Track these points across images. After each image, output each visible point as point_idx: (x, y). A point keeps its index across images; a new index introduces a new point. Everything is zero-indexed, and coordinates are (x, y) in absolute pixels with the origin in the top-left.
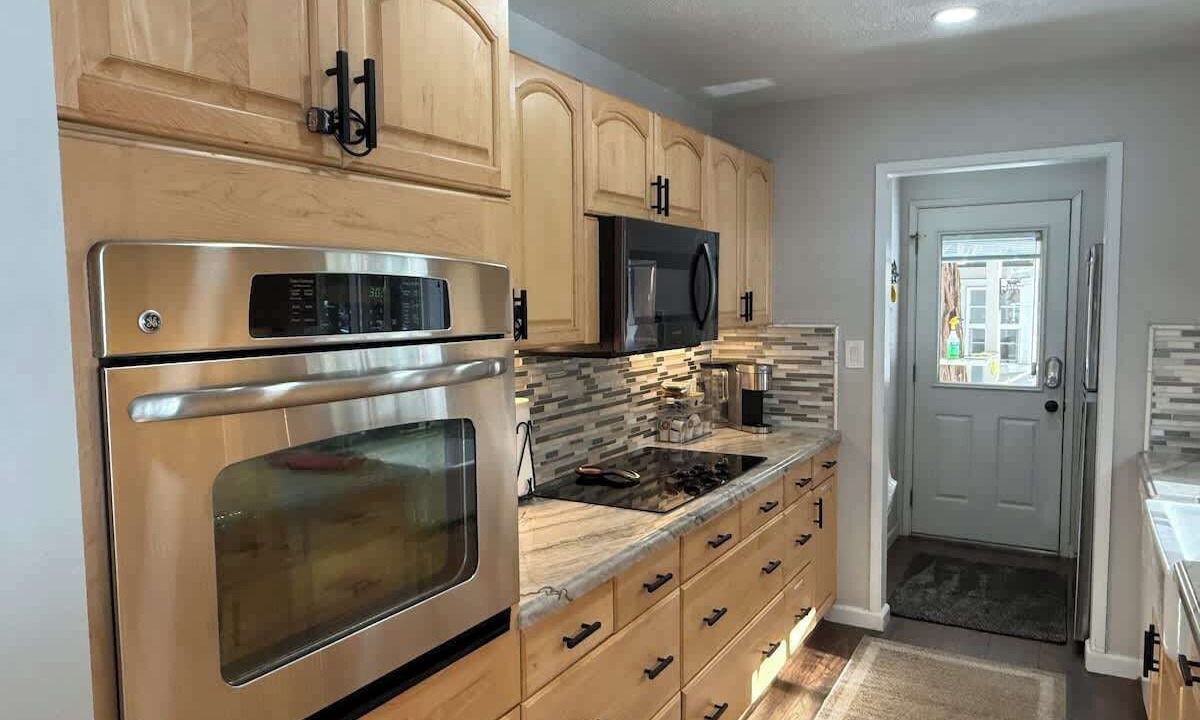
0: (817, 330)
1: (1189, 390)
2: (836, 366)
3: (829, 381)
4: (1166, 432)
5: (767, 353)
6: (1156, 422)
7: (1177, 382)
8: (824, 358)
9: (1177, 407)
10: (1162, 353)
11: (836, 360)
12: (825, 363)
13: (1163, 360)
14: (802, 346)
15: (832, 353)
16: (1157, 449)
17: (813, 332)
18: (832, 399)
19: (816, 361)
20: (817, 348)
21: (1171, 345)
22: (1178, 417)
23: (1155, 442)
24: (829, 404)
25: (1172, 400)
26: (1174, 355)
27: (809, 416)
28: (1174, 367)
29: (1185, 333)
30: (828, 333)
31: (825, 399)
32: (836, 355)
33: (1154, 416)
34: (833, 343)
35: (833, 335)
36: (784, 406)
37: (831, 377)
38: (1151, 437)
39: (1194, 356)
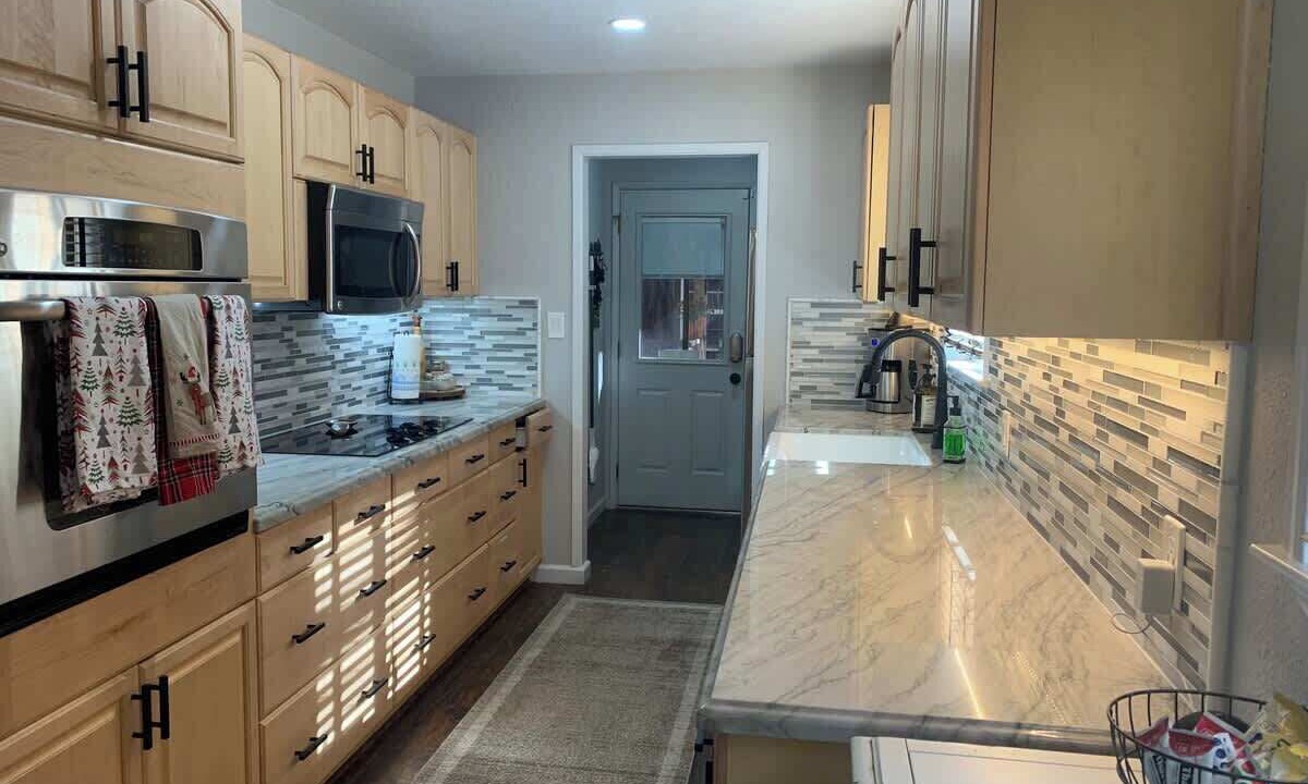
0: (522, 302)
1: (815, 351)
2: (539, 336)
3: (533, 351)
4: (801, 387)
5: (474, 324)
6: (794, 378)
7: (806, 345)
8: (530, 329)
9: (808, 366)
10: (797, 322)
11: (540, 331)
12: (528, 333)
13: (797, 328)
14: (508, 318)
15: (535, 324)
16: (796, 402)
17: (517, 304)
18: (535, 368)
19: (521, 332)
20: (521, 319)
21: (804, 315)
22: (810, 374)
23: (795, 395)
24: (534, 372)
25: (805, 360)
26: (806, 324)
27: (515, 386)
28: (805, 333)
29: (814, 305)
30: (532, 304)
31: (529, 368)
32: (539, 326)
33: (793, 374)
34: (535, 316)
35: (536, 307)
36: (492, 376)
37: (534, 347)
38: (791, 391)
39: (819, 324)
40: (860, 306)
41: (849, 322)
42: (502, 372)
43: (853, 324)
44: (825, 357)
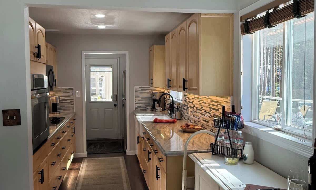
0: (69, 88)
2: (74, 97)
3: (72, 100)
4: (138, 106)
5: (56, 94)
6: (136, 104)
7: (138, 97)
8: (71, 95)
9: (139, 101)
10: (136, 91)
11: (74, 95)
12: (71, 96)
13: (136, 93)
14: (66, 92)
15: (73, 94)
16: (137, 109)
17: (68, 89)
18: (73, 105)
19: (69, 96)
20: (69, 93)
21: (138, 90)
22: (140, 103)
23: (136, 108)
24: (73, 106)
25: (138, 100)
26: (138, 92)
27: (68, 109)
28: (138, 94)
29: (140, 88)
30: (72, 89)
31: (72, 105)
32: (74, 94)
33: (136, 103)
34: (73, 92)
35: (73, 90)
36: (61, 107)
37: (73, 99)
38: (135, 107)
39: (141, 92)
40: (150, 88)
41: (148, 91)
42: (64, 106)
43: (148, 92)
44: (143, 99)
